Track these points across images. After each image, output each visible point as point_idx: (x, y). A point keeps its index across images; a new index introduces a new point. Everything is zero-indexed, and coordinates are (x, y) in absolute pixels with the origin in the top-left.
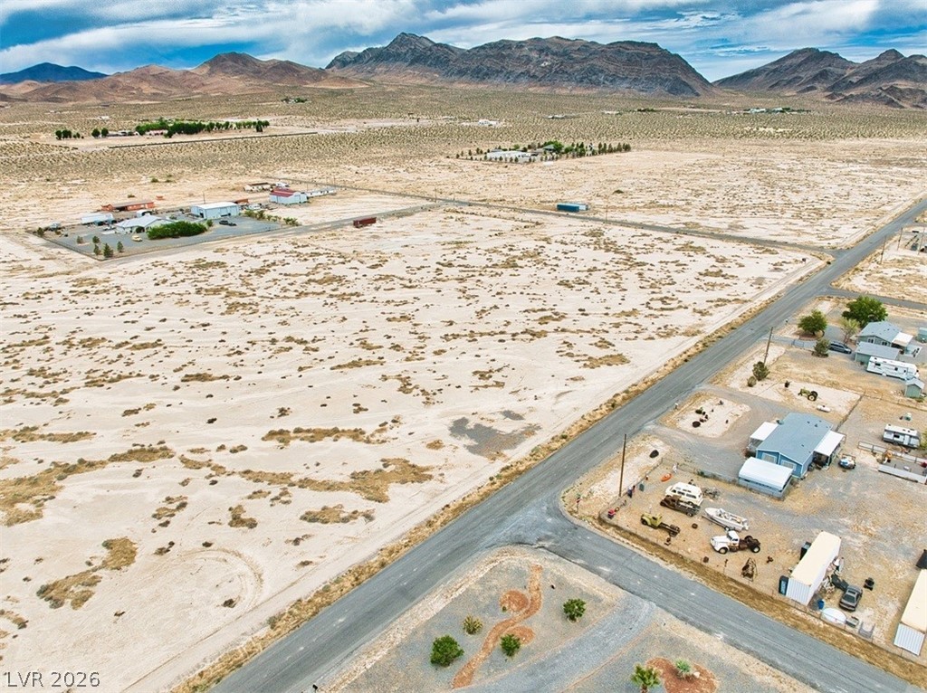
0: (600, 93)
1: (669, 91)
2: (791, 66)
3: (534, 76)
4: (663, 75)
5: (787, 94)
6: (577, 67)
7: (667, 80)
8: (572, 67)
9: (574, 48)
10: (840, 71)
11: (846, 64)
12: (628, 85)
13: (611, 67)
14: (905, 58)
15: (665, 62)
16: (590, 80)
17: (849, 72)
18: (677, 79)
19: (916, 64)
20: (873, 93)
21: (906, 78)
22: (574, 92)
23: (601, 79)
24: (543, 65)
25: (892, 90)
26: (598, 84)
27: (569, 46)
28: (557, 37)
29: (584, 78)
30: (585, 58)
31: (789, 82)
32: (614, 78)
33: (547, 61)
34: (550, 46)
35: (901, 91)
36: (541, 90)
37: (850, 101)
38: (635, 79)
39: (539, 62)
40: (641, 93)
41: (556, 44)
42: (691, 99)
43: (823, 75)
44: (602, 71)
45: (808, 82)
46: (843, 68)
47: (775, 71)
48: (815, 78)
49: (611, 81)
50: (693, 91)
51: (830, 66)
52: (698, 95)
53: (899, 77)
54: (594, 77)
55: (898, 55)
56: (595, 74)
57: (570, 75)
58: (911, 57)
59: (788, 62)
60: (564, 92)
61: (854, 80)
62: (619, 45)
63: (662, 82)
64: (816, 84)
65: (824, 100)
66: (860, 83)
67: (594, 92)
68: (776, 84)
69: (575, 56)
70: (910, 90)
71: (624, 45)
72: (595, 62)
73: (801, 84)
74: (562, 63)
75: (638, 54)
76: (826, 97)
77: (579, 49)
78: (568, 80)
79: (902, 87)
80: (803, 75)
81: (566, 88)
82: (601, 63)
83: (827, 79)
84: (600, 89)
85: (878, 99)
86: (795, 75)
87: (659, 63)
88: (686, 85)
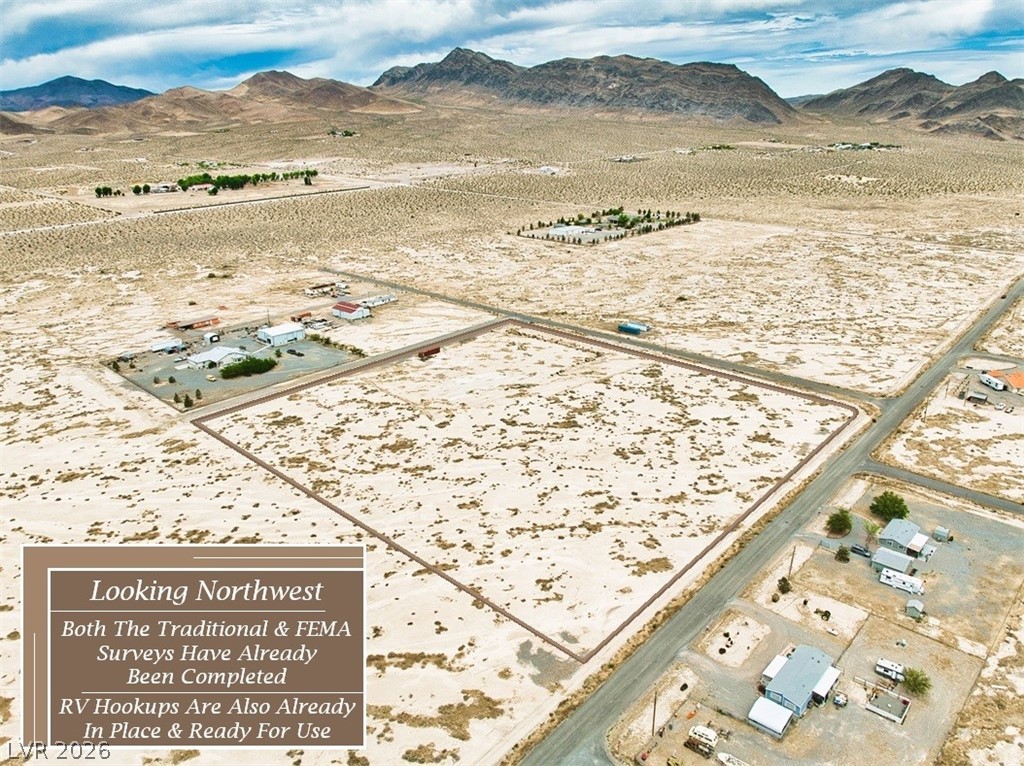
0: (673, 120)
1: (748, 118)
2: (882, 88)
3: (601, 100)
4: (741, 100)
5: (878, 121)
6: (648, 90)
7: (745, 106)
8: (642, 91)
9: (644, 68)
10: (936, 95)
11: (942, 87)
12: (703, 112)
13: (685, 91)
14: (1008, 82)
15: (743, 86)
16: (662, 106)
17: (946, 96)
18: (757, 105)
19: (1019, 89)
20: (971, 123)
21: (1008, 106)
22: (645, 119)
23: (674, 105)
24: (610, 87)
25: (992, 119)
26: (671, 110)
27: (640, 65)
28: (626, 56)
29: (656, 103)
30: (657, 81)
31: (880, 107)
32: (687, 104)
33: (615, 82)
34: (618, 65)
35: (1001, 120)
36: (608, 116)
37: (946, 132)
38: (711, 105)
39: (607, 84)
40: (719, 121)
41: (624, 63)
42: (773, 126)
43: (917, 100)
44: (675, 96)
45: (900, 108)
46: (940, 91)
47: (865, 93)
48: (908, 103)
49: (685, 107)
50: (775, 118)
51: (925, 89)
52: (779, 122)
53: (1000, 103)
54: (666, 103)
55: (999, 78)
56: (667, 99)
57: (639, 99)
58: (1014, 81)
59: (880, 84)
60: (634, 118)
61: (951, 105)
62: (694, 66)
63: (741, 108)
64: (910, 110)
65: (918, 129)
66: (958, 109)
67: (666, 118)
68: (866, 109)
69: (646, 78)
70: (1012, 119)
71: (700, 67)
72: (667, 85)
73: (894, 109)
74: (632, 85)
75: (714, 77)
76: (920, 125)
77: (650, 70)
78: (638, 106)
79: (1003, 116)
80: (895, 99)
81: (636, 114)
82: (671, 87)
83: (921, 103)
84: (673, 115)
85: (976, 130)
86: (887, 99)
87: (737, 86)
88: (767, 111)
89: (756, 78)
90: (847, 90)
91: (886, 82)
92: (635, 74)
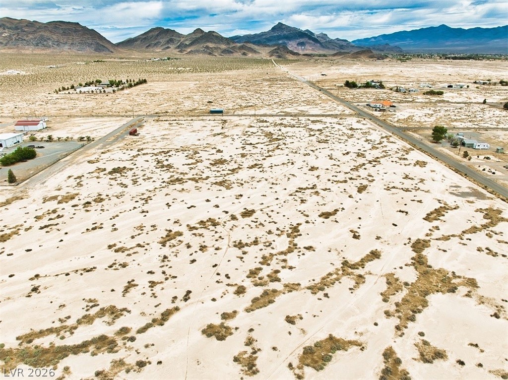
0: (52, 52)
1: (95, 50)
2: (152, 36)
4: (88, 41)
5: (157, 51)
6: (31, 36)
7: (91, 44)
8: (27, 37)
9: (22, 25)
10: (178, 39)
11: (180, 35)
12: (69, 47)
13: (54, 37)
14: (206, 33)
15: (87, 34)
16: (43, 45)
17: (182, 40)
18: (98, 43)
19: (213, 35)
20: (201, 49)
21: (211, 42)
22: (35, 52)
23: (50, 44)
24: (3, 35)
25: (207, 47)
26: (49, 47)
27: (18, 23)
28: (7, 18)
29: (39, 43)
30: (35, 31)
31: (155, 44)
32: (58, 43)
33: (5, 32)
34: (5, 23)
35: (211, 48)
36: (10, 51)
37: (192, 54)
38: (72, 44)
40: (80, 52)
41: (8, 22)
42: (109, 54)
43: (171, 41)
44: (49, 39)
45: (165, 44)
46: (179, 37)
47: (145, 38)
48: (168, 42)
49: (57, 45)
50: (109, 50)
51: (173, 36)
52: (112, 52)
53: (208, 41)
54: (45, 43)
55: (202, 31)
56: (45, 41)
57: (27, 41)
58: (209, 32)
59: (150, 34)
60: (28, 52)
61: (187, 43)
62: (55, 23)
63: (90, 45)
64: (170, 45)
65: (178, 53)
66: (191, 44)
67: (48, 51)
68: (149, 46)
69: (26, 30)
70: (215, 47)
71: (58, 23)
72: (42, 33)
73: (162, 46)
74: (18, 34)
75: (69, 29)
76: (179, 51)
77: (27, 25)
78: (28, 45)
79: (211, 46)
80: (161, 41)
81: (28, 49)
82: (46, 34)
83: (173, 43)
84: (51, 50)
85: (204, 52)
86: (157, 41)
87: (84, 34)
88: (104, 47)
89: (93, 30)
90: (135, 38)
91: (153, 33)
92: (17, 28)
